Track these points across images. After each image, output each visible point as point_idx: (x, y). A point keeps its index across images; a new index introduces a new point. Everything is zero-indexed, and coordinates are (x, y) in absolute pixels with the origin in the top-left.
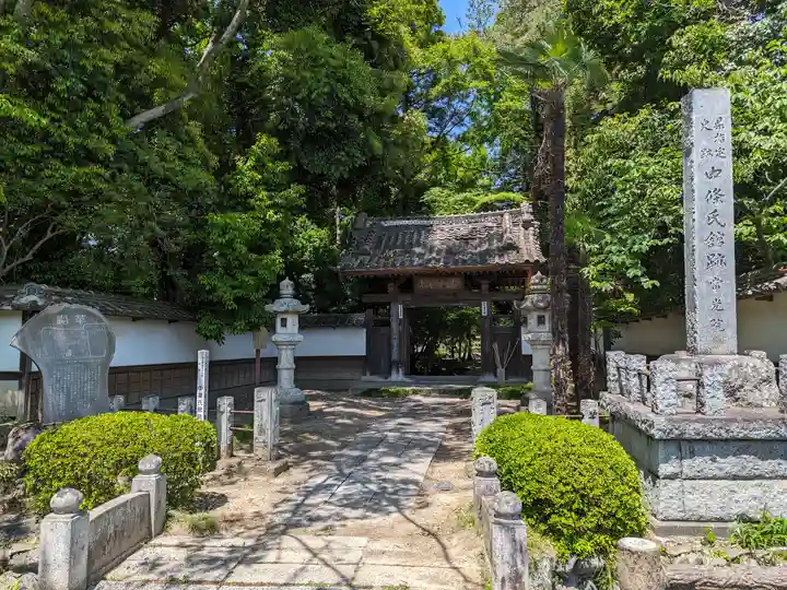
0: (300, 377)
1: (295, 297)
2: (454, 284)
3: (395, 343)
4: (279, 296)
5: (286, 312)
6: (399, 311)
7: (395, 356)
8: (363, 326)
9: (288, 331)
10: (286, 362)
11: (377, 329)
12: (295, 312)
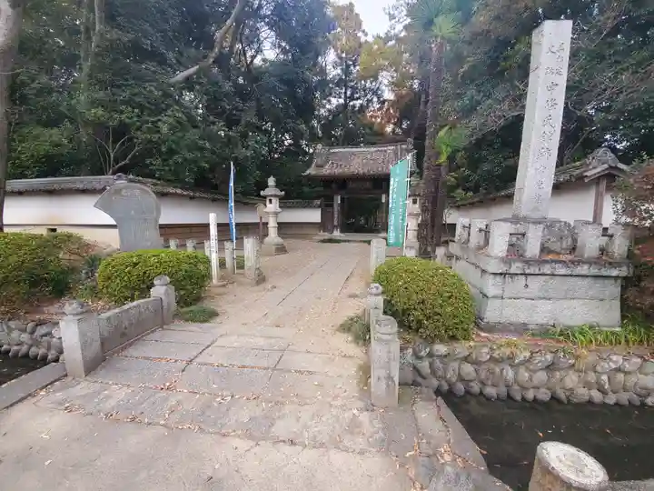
0: (282, 231)
1: (276, 186)
2: (368, 185)
3: (336, 216)
4: (267, 187)
5: (272, 196)
6: (338, 199)
7: (336, 223)
8: (319, 207)
9: (273, 206)
10: (272, 224)
11: (326, 208)
12: (275, 196)
